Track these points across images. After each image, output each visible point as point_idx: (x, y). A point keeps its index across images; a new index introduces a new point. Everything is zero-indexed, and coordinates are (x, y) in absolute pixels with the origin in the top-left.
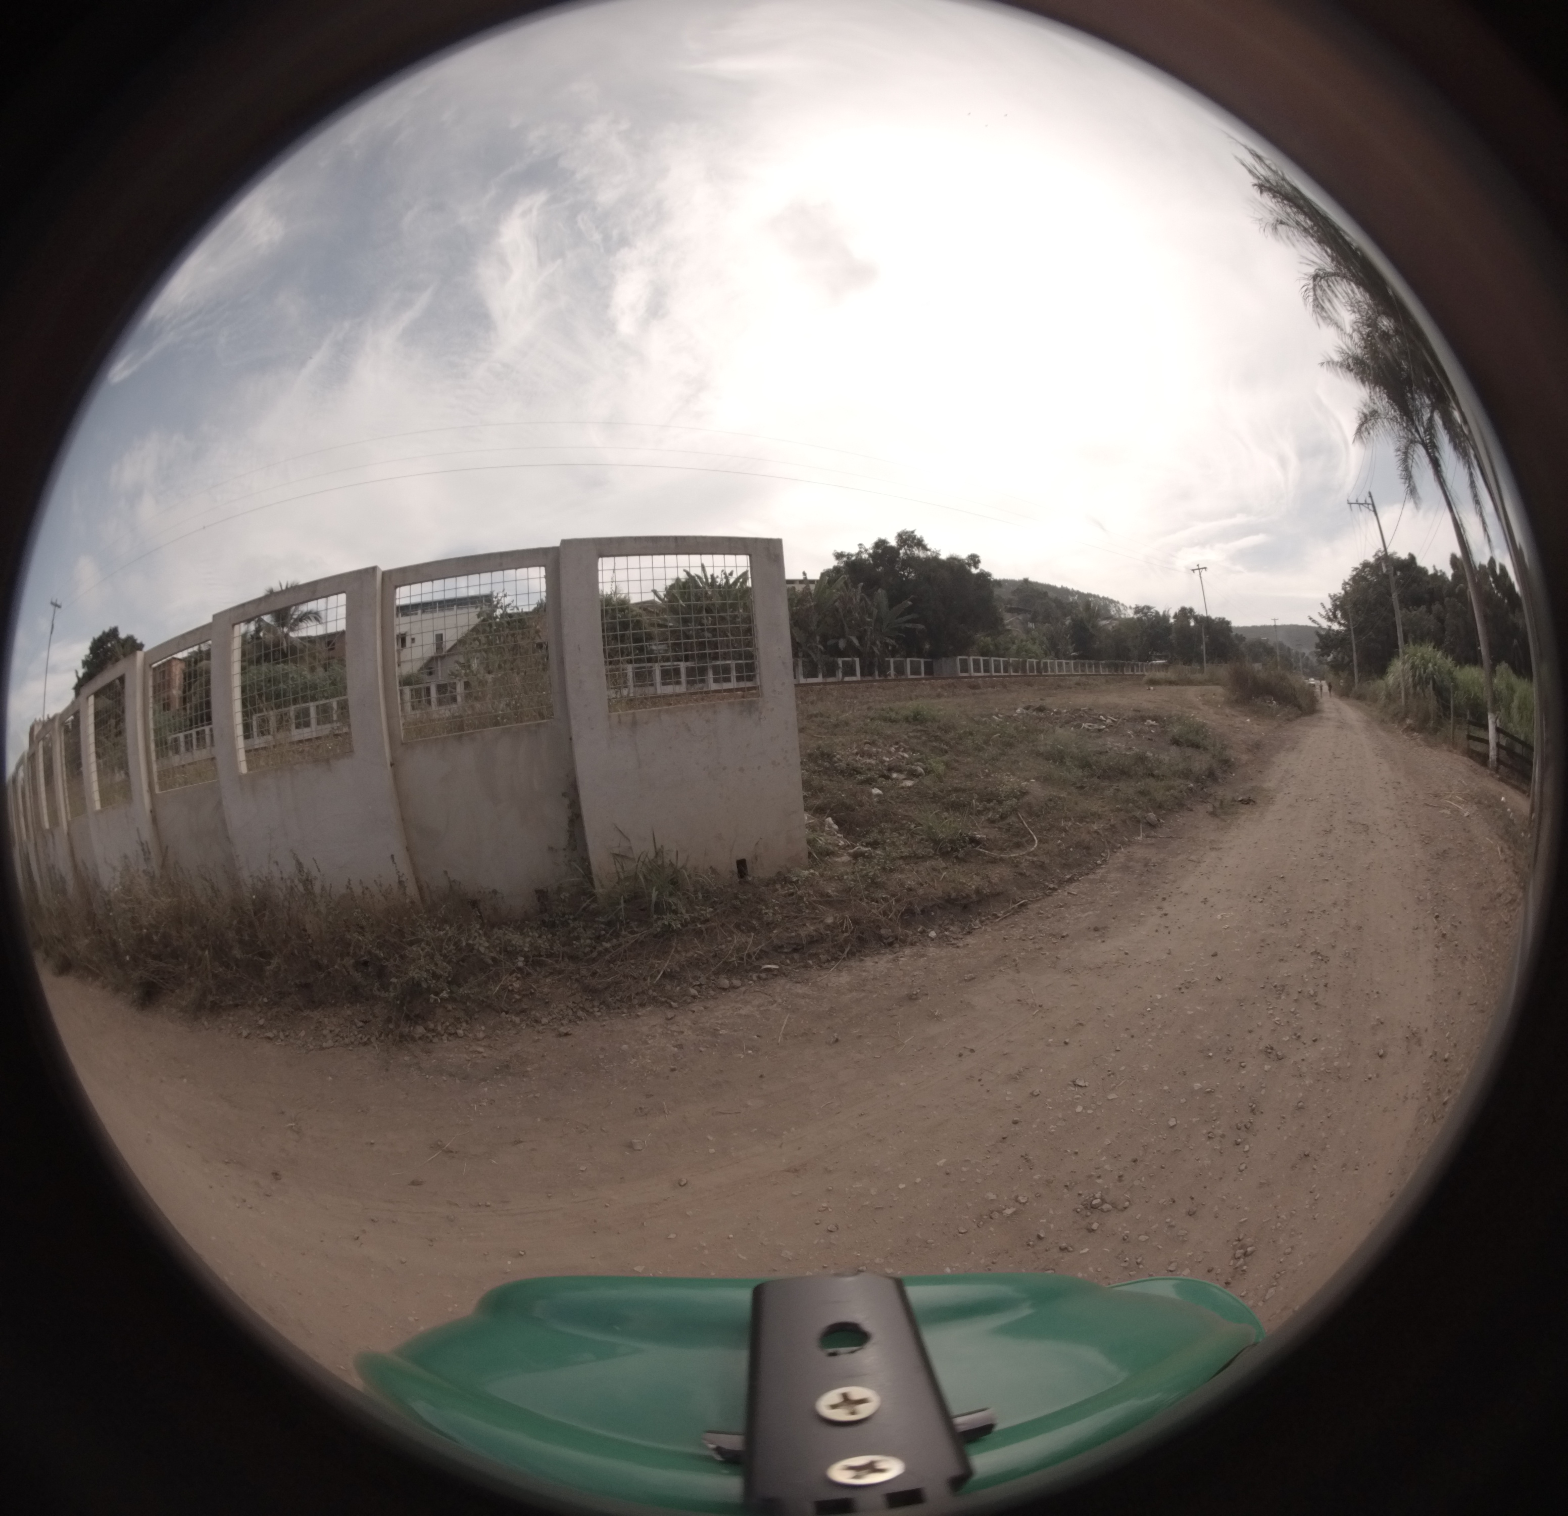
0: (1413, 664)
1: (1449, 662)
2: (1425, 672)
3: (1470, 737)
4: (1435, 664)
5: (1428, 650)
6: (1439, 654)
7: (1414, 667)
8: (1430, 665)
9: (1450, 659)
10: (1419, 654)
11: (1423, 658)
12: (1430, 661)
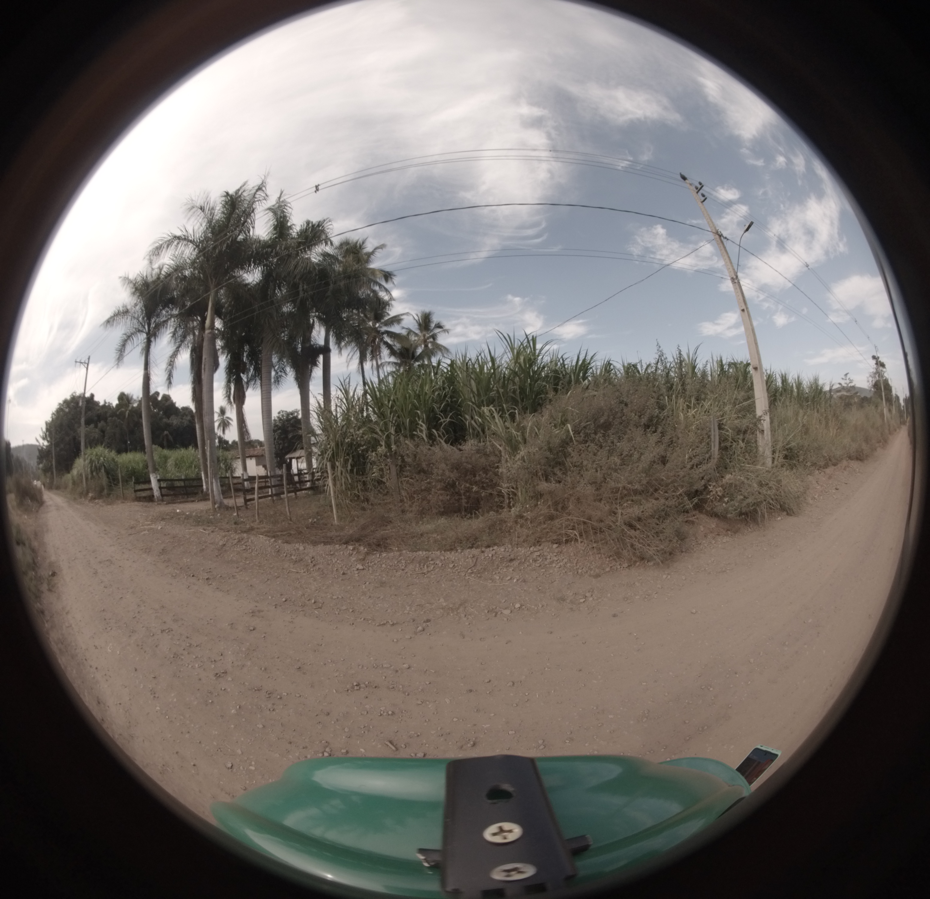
0: (91, 459)
1: (113, 454)
2: (98, 463)
3: (136, 491)
4: (104, 457)
5: (100, 449)
6: (107, 451)
7: (91, 461)
8: (102, 458)
10: (94, 453)
11: (97, 455)
12: (101, 456)
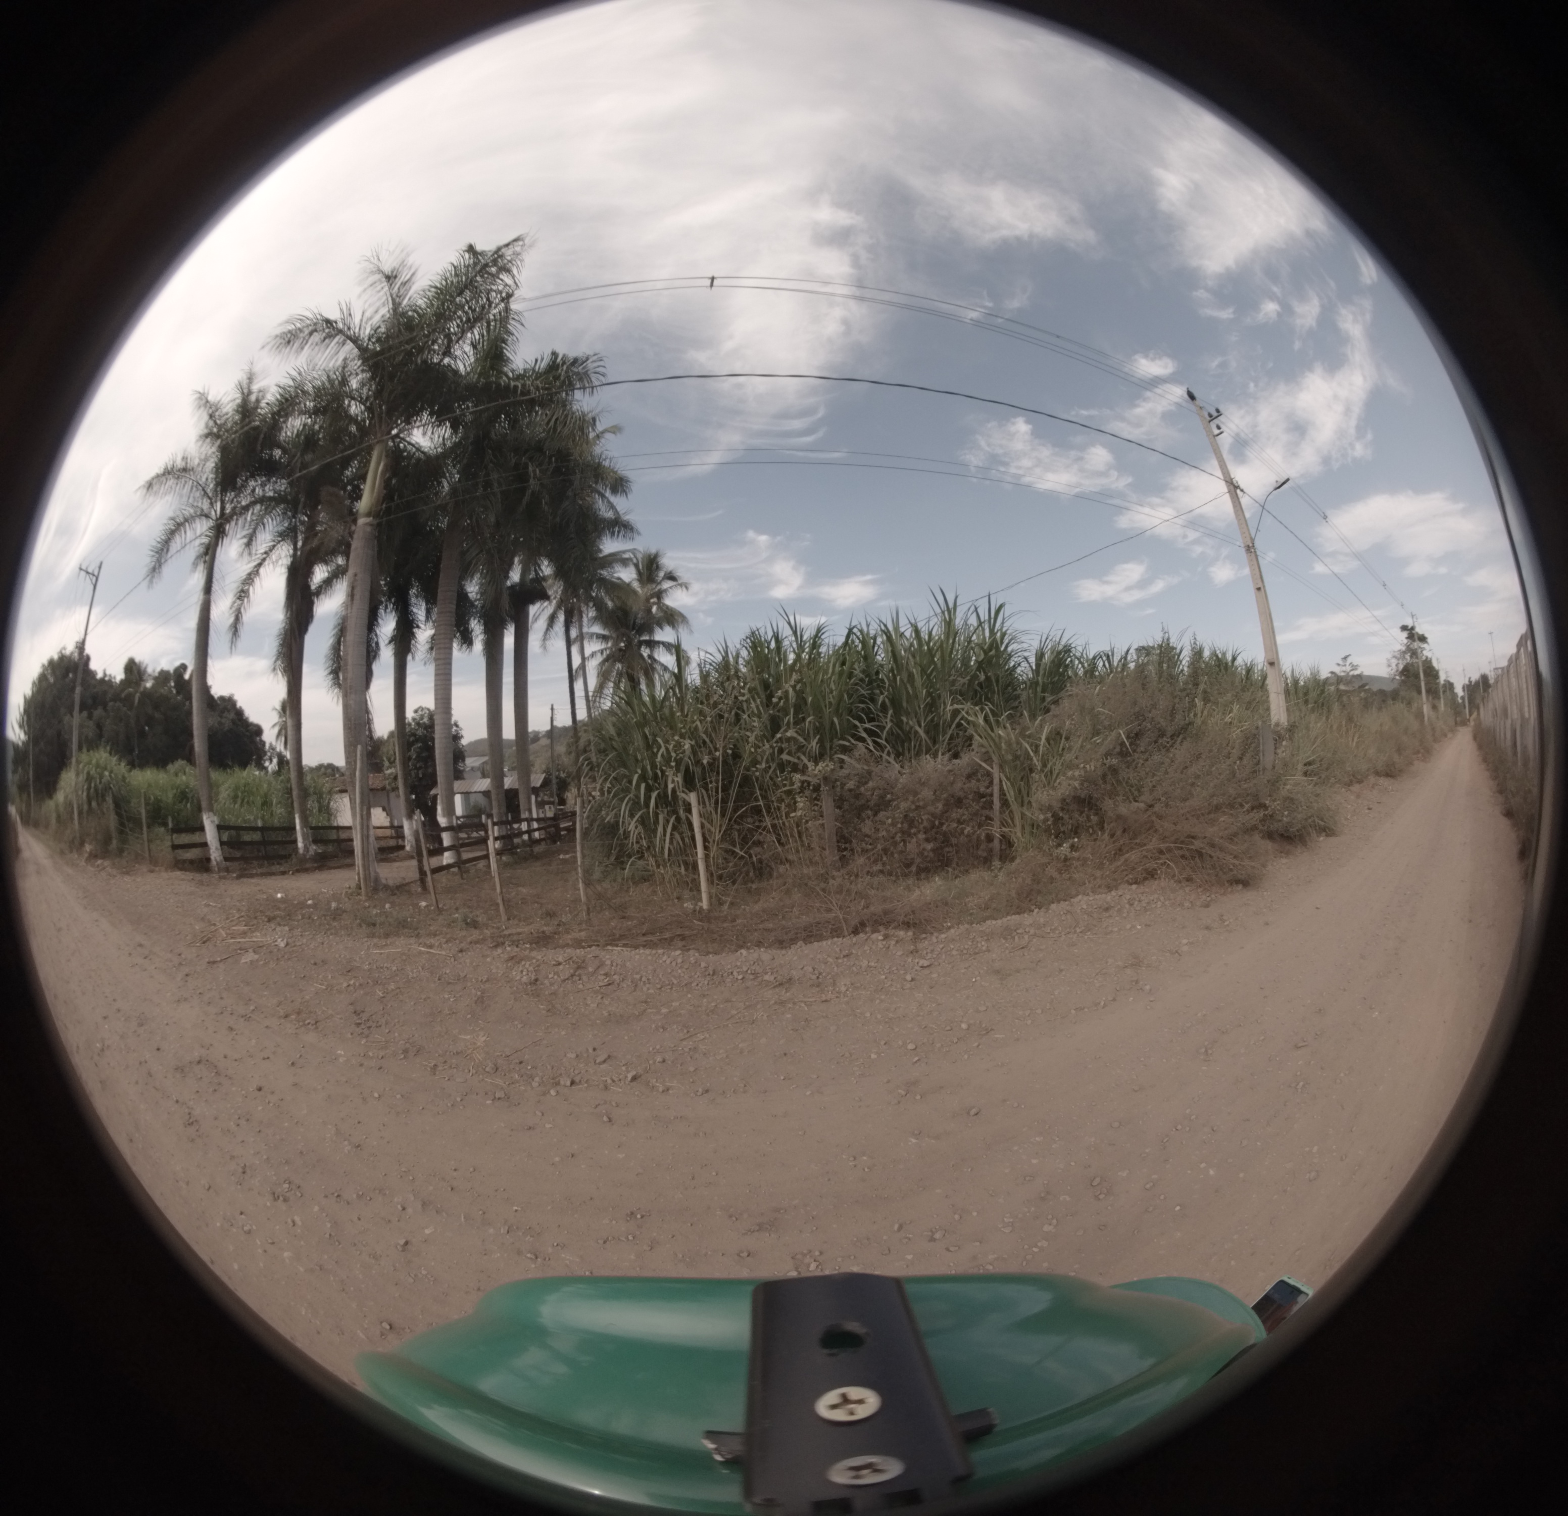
0: (88, 773)
1: (122, 768)
2: (100, 782)
3: (175, 847)
4: (111, 772)
5: (101, 754)
6: (114, 759)
7: (89, 778)
8: (107, 773)
9: (123, 764)
10: (94, 762)
11: (98, 766)
12: (106, 769)
